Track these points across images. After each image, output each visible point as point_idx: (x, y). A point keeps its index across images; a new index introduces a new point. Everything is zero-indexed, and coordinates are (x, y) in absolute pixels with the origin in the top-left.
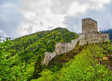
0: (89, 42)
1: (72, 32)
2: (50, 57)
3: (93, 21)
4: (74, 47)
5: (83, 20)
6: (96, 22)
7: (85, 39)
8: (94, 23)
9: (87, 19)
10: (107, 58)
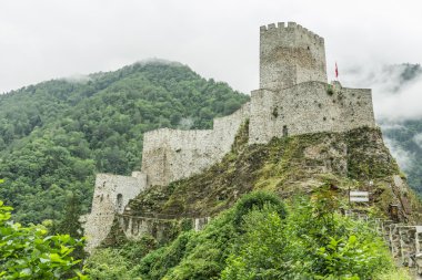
0: (289, 127)
1: (212, 80)
2: (120, 196)
3: (305, 36)
4: (227, 149)
5: (266, 32)
6: (320, 41)
7: (276, 115)
8: (312, 47)
9: (281, 24)
10: (366, 194)
